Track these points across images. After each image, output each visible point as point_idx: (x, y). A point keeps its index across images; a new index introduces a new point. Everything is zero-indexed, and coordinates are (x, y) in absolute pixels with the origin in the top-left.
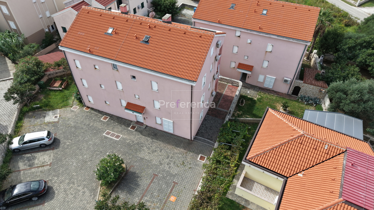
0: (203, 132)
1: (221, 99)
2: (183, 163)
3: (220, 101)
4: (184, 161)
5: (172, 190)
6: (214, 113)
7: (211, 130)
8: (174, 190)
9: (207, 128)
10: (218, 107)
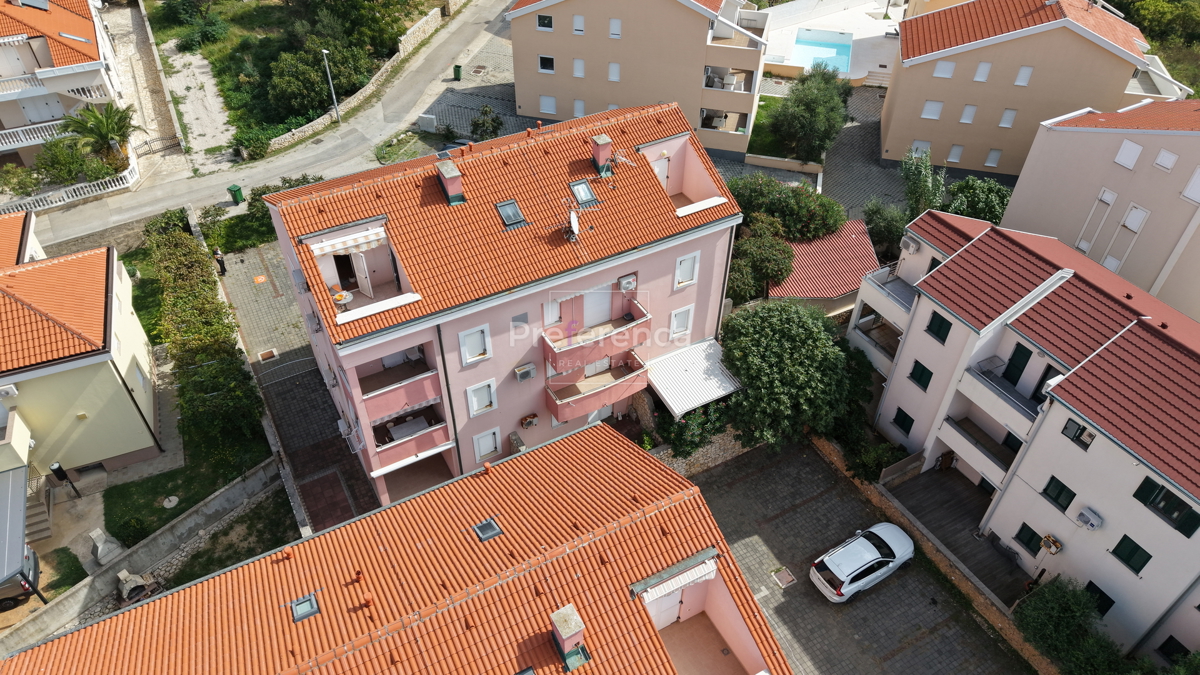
0: (312, 395)
1: (350, 501)
2: (297, 327)
3: (347, 493)
4: (297, 330)
5: (274, 286)
6: (330, 450)
7: (301, 410)
8: (271, 288)
9: (313, 407)
10: (335, 473)
